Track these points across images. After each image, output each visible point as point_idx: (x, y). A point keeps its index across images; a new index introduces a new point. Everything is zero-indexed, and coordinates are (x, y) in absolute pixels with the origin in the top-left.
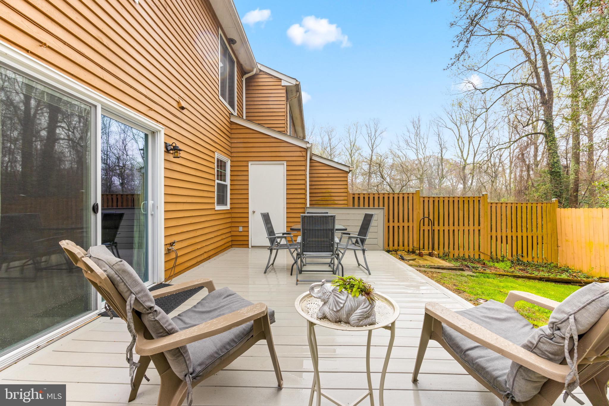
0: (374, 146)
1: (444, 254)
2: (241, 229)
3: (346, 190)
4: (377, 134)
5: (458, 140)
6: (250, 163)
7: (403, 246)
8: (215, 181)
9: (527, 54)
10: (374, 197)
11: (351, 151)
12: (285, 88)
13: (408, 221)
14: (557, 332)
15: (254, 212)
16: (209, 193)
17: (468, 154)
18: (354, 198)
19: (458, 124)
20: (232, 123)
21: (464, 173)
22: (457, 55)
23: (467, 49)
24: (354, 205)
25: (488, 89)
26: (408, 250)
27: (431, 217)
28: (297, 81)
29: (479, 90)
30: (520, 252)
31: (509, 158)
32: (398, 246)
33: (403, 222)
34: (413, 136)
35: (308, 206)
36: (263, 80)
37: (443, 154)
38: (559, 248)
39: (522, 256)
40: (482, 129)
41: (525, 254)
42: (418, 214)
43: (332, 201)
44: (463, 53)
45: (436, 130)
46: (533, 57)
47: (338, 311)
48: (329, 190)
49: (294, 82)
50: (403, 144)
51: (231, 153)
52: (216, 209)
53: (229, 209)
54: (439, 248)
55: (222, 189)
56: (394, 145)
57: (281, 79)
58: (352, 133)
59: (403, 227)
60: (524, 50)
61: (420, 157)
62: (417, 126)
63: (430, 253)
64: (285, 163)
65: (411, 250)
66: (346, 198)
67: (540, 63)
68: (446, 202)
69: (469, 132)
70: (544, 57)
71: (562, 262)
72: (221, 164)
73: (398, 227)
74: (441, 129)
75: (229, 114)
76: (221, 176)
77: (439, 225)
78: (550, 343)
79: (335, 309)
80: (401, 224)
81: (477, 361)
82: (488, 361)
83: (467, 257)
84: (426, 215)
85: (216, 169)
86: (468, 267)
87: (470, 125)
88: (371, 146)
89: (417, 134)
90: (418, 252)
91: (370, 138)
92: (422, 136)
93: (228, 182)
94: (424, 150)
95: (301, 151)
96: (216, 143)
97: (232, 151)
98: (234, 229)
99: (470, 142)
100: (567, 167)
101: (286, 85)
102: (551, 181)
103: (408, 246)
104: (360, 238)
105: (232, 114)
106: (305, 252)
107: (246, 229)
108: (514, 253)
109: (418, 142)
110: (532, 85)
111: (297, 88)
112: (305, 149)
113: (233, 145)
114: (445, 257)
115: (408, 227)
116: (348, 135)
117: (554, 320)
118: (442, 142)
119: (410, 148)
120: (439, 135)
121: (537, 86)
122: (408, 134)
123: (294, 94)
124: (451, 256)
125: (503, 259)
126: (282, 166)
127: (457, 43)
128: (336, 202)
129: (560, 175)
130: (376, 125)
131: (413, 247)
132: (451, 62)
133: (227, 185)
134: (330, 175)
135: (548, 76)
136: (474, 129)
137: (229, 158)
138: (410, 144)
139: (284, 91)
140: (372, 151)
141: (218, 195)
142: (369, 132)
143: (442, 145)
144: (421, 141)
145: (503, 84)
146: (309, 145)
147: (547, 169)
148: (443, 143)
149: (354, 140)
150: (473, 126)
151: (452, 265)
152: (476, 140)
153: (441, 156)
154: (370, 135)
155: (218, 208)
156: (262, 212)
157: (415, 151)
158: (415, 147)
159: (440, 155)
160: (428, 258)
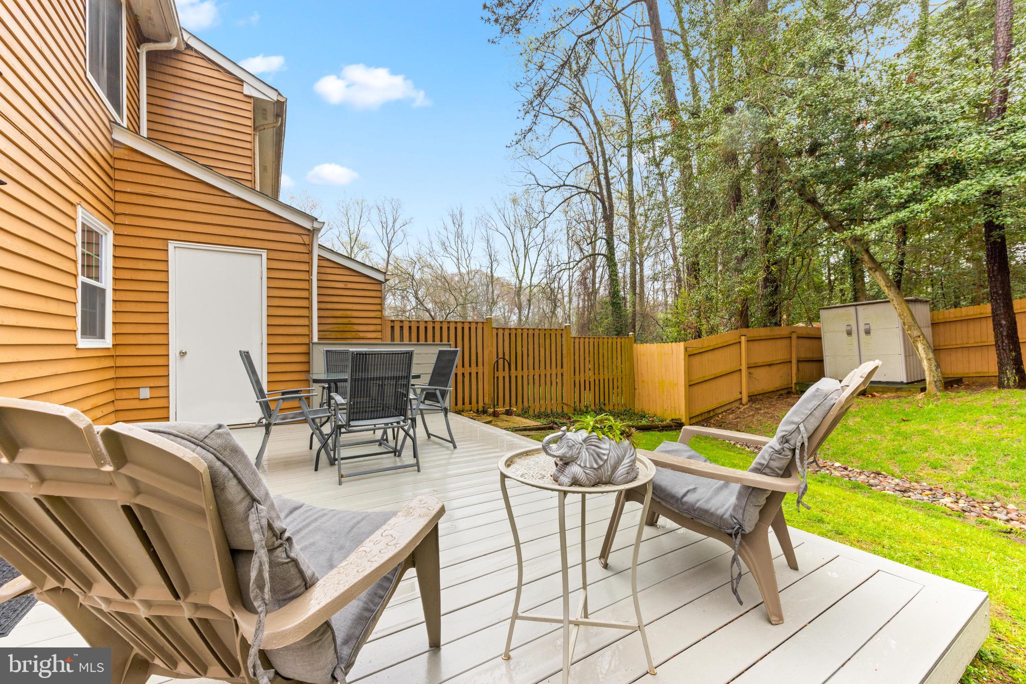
0: (393, 246)
1: (523, 409)
2: (145, 393)
3: (379, 313)
4: (397, 225)
5: (512, 252)
6: (171, 245)
7: (470, 404)
8: (75, 276)
9: (590, 154)
10: (426, 328)
11: (352, 248)
12: (252, 101)
13: (477, 365)
14: (786, 445)
15: (183, 354)
16: (63, 305)
17: (524, 273)
18: (392, 327)
19: (512, 228)
20: (114, 143)
21: (519, 299)
22: (523, 131)
23: (535, 127)
24: (393, 339)
25: (551, 188)
26: (478, 410)
27: (507, 357)
28: (279, 94)
29: (542, 187)
30: (602, 400)
31: (568, 282)
32: (463, 404)
33: (470, 366)
34: (452, 237)
35: (315, 340)
36: (193, 67)
37: (494, 269)
38: (637, 391)
39: (604, 404)
40: (539, 240)
41: (607, 401)
42: (489, 355)
43: (354, 333)
44: (530, 130)
45: (484, 233)
46: (595, 159)
47: (600, 467)
48: (349, 313)
49: (274, 97)
50: (438, 248)
51: (116, 214)
52: (80, 346)
53: (111, 346)
54: (516, 402)
55: (93, 296)
56: (423, 248)
57: (242, 81)
58: (353, 216)
59: (470, 373)
60: (587, 148)
61: (463, 270)
62: (457, 221)
63: (507, 410)
64: (264, 254)
65: (481, 409)
66: (379, 328)
67: (601, 169)
68: (525, 335)
69: (525, 241)
70: (605, 162)
71: (638, 408)
72: (91, 238)
73: (463, 374)
74: (490, 232)
75: (110, 121)
76: (91, 266)
77: (516, 370)
78: (780, 458)
79: (595, 466)
80: (467, 370)
81: (697, 505)
82: (708, 501)
83: (549, 412)
84: (501, 355)
85: (79, 249)
86: (556, 424)
87: (526, 232)
88: (386, 245)
89: (459, 235)
90: (491, 410)
91: (384, 230)
92: (465, 238)
93: (106, 282)
94: (468, 261)
95: (299, 234)
96: (79, 183)
97: (117, 211)
98: (125, 394)
99: (525, 257)
100: (624, 298)
101: (253, 95)
102: (612, 314)
103: (477, 403)
104: (440, 390)
105: (116, 123)
106: (353, 420)
107: (161, 393)
108: (597, 401)
109: (460, 248)
110: (595, 194)
111: (280, 108)
112: (309, 230)
113: (119, 197)
114: (524, 413)
115: (477, 373)
116: (345, 220)
117: (784, 433)
118: (493, 251)
119: (448, 255)
120: (488, 241)
121: (599, 197)
122: (444, 232)
123: (271, 119)
124: (531, 412)
125: (587, 409)
126: (257, 260)
127: (522, 113)
128: (362, 335)
129: (620, 307)
130: (396, 210)
131: (484, 404)
132: (516, 138)
133: (103, 291)
134: (350, 286)
135: (608, 184)
136: (531, 239)
137: (110, 227)
138: (448, 249)
139: (250, 107)
140: (388, 252)
141: (84, 313)
142: (384, 220)
143: (493, 257)
144: (464, 246)
145: (567, 186)
146: (316, 225)
147: (608, 299)
148: (493, 254)
149: (356, 230)
150: (529, 235)
151: (539, 424)
152: (533, 254)
153: (491, 272)
154: (385, 226)
155: (85, 343)
156: (243, 350)
157: (456, 261)
158: (456, 254)
159: (489, 270)
160: (505, 417)
